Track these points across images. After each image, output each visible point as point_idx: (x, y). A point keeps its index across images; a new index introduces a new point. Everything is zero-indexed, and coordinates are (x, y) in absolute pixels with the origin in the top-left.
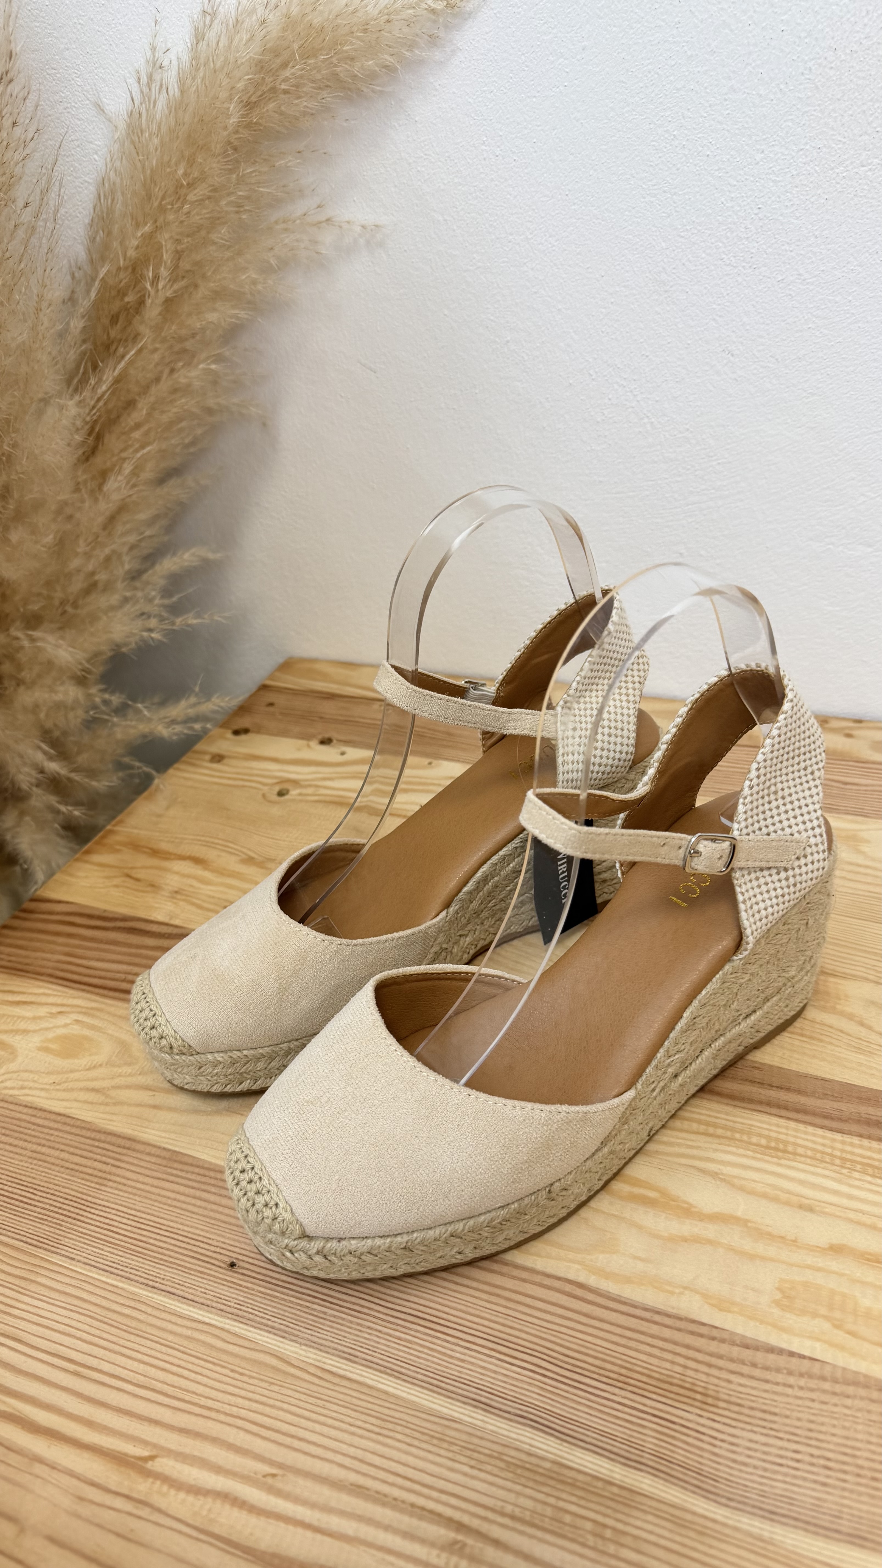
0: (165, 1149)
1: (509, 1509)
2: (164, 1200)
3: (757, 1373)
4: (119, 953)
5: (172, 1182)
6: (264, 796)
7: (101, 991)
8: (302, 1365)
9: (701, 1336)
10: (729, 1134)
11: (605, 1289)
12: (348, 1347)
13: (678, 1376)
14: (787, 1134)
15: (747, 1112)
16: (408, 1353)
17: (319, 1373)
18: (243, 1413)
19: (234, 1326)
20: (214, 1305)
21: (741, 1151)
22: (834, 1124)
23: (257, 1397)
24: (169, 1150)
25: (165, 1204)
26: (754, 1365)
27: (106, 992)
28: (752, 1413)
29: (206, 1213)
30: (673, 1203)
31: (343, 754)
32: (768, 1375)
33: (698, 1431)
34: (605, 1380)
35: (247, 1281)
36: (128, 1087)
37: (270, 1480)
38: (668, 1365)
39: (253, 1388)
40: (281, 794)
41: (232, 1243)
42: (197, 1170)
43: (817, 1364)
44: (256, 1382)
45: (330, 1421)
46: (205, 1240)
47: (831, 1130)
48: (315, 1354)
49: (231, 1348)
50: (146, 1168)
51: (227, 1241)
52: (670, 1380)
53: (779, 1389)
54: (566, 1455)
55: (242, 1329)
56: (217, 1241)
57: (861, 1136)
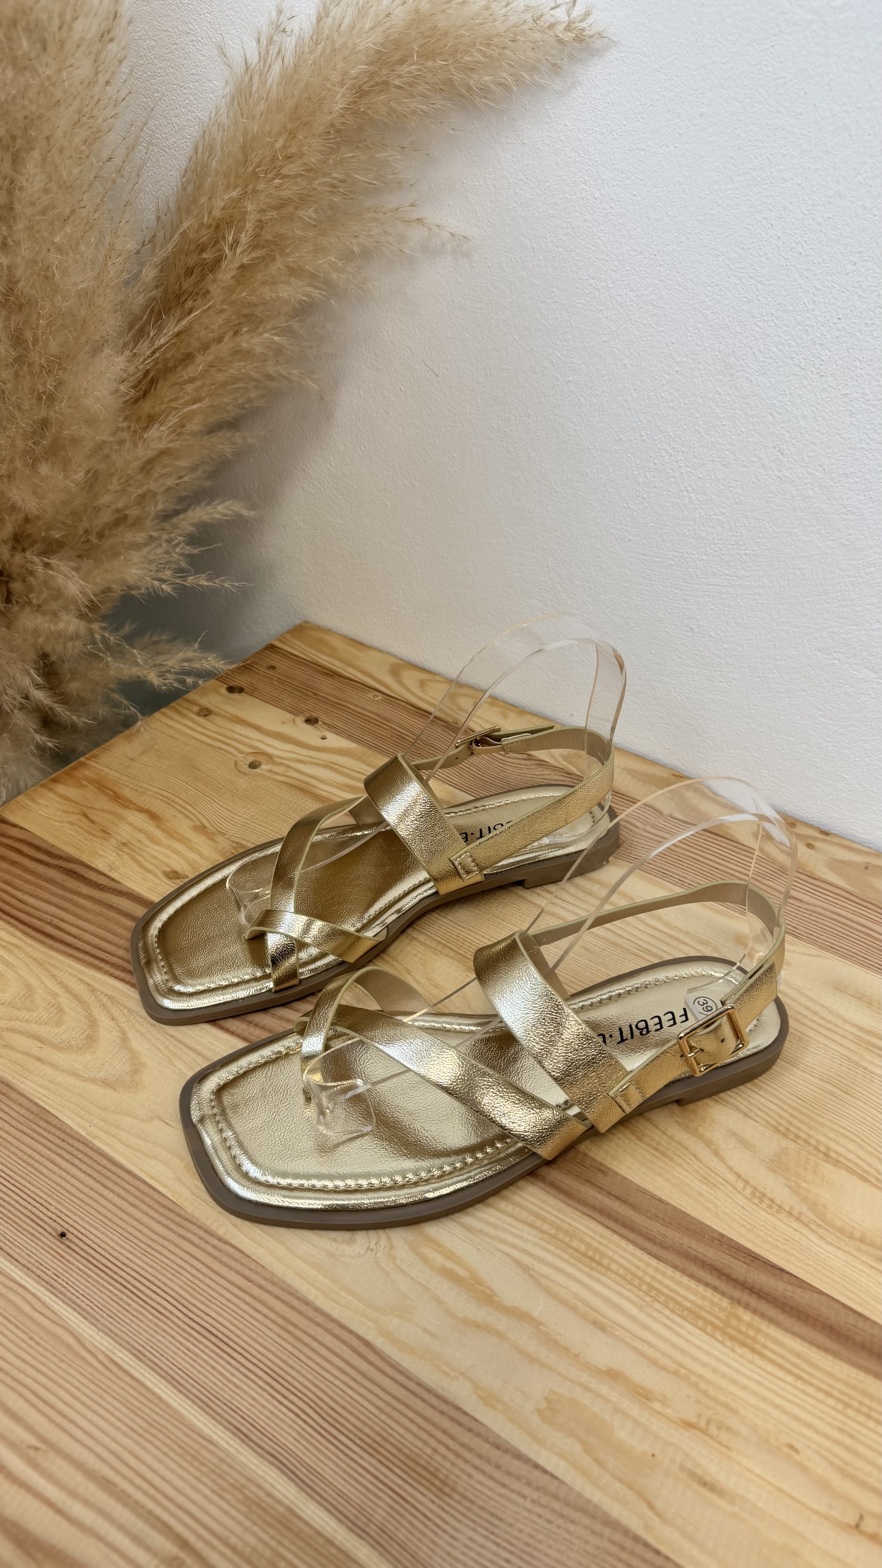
0: (36, 1104)
1: (233, 1540)
2: (20, 1154)
3: (498, 1475)
4: (53, 894)
5: (33, 1139)
6: (236, 763)
7: (26, 928)
8: (94, 1350)
9: (460, 1424)
10: (553, 1231)
11: (388, 1353)
12: (140, 1345)
13: (425, 1457)
14: (607, 1247)
15: (578, 1213)
16: (192, 1366)
17: (107, 1362)
18: (28, 1382)
19: (45, 1295)
20: (35, 1269)
21: (559, 1252)
22: (654, 1249)
23: (45, 1370)
24: (39, 1106)
25: (20, 1158)
26: (498, 1467)
27: (29, 930)
28: (480, 1512)
29: (54, 1177)
30: (478, 1286)
31: (324, 738)
32: (507, 1480)
33: (425, 1516)
34: (358, 1442)
35: (69, 1255)
36: (21, 1033)
37: (32, 1453)
38: (420, 1444)
39: (44, 1360)
40: (253, 765)
41: (68, 1213)
42: (58, 1133)
43: (555, 1483)
44: (49, 1355)
45: (101, 1411)
46: (45, 1204)
47: (650, 1253)
48: (110, 1343)
49: (36, 1316)
50: (14, 1118)
51: (64, 1211)
52: (417, 1459)
53: (513, 1496)
54: (300, 1505)
55: (52, 1300)
56: (56, 1208)
57: (675, 1267)
